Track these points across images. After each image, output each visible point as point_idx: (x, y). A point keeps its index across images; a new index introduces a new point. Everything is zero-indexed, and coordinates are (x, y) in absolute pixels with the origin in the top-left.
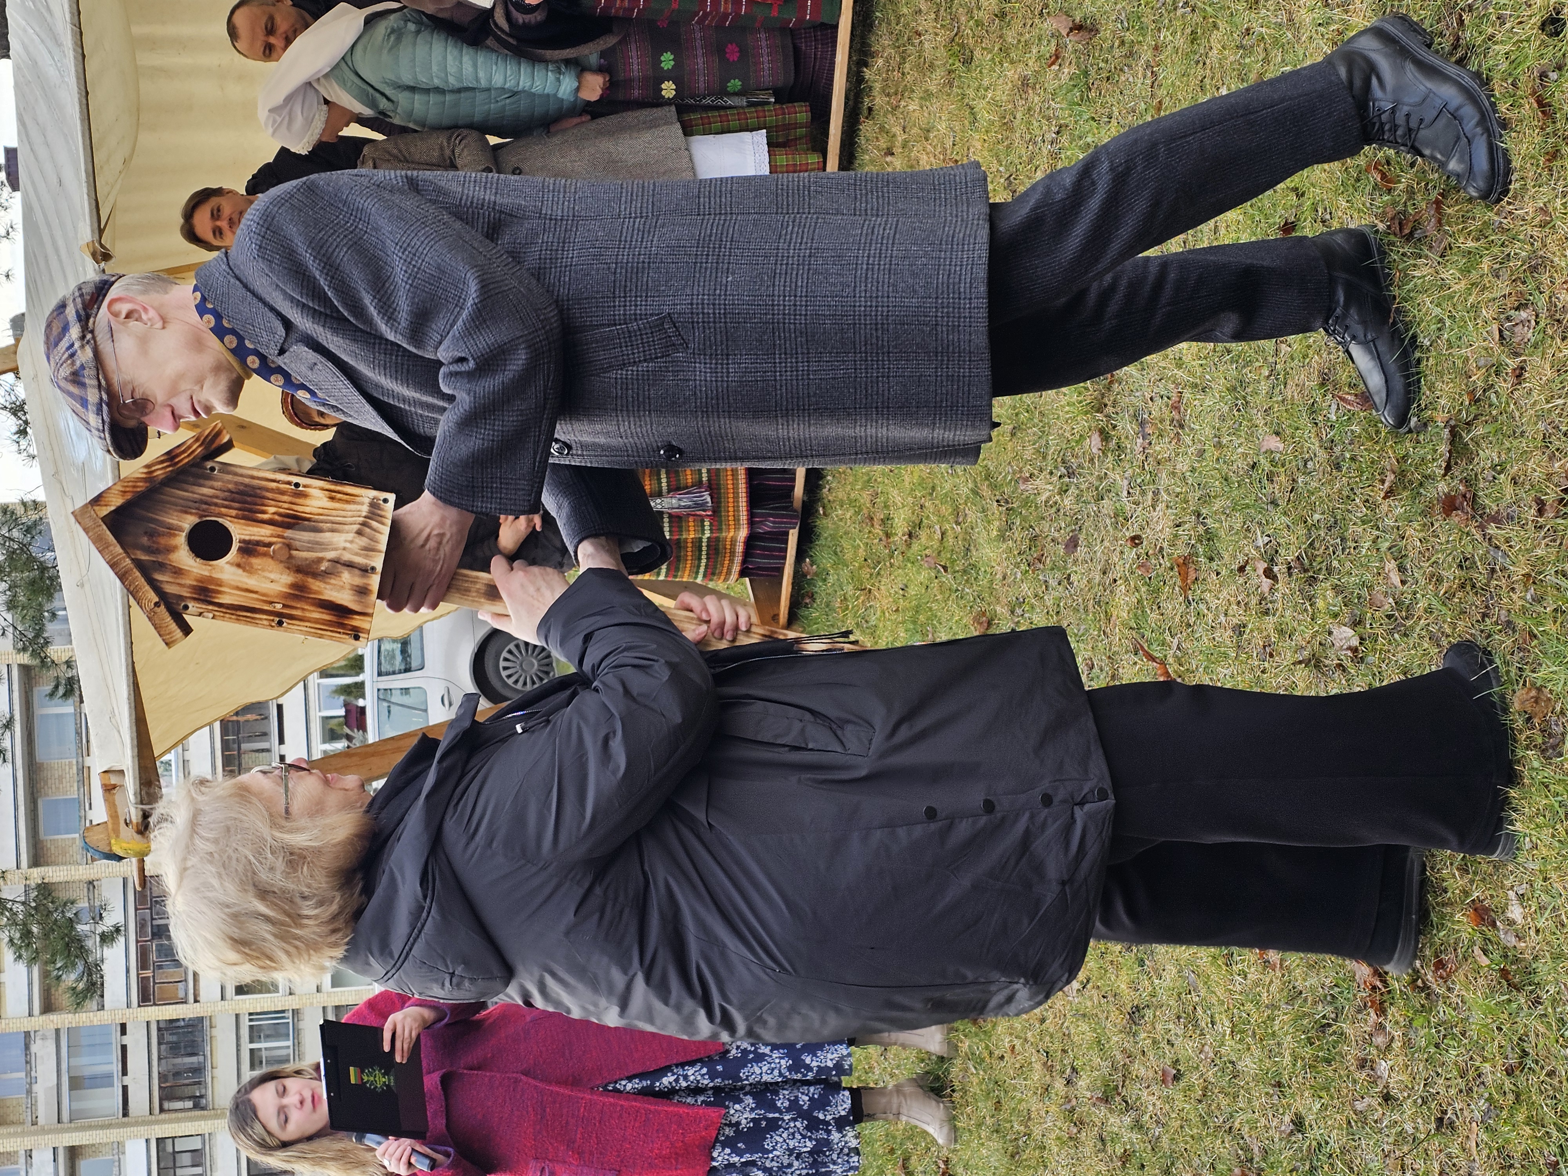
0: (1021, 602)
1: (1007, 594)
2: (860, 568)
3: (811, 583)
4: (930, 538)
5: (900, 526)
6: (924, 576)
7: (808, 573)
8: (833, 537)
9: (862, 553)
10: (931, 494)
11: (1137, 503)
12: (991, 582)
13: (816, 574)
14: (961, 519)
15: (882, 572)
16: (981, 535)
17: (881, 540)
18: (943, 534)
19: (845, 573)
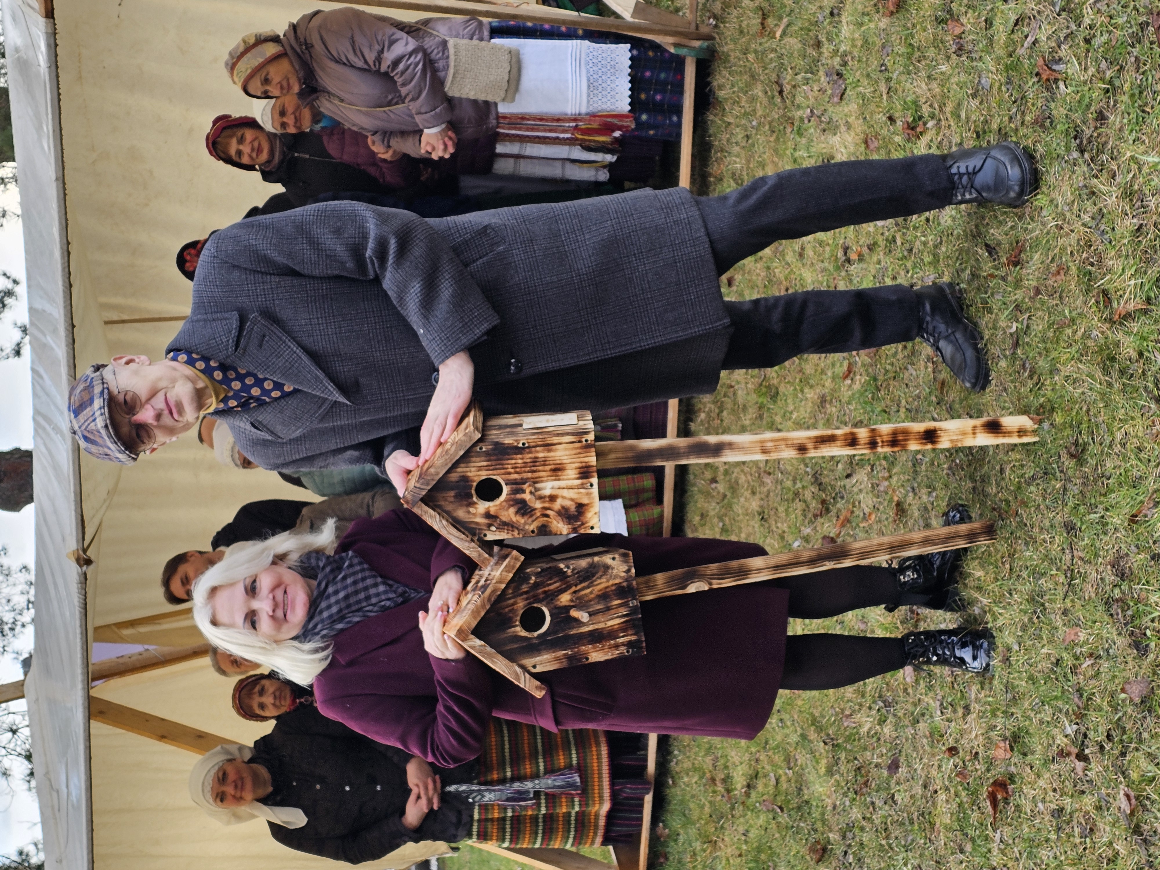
0: (850, 827)
1: (837, 822)
2: (706, 823)
3: (665, 844)
4: (766, 785)
5: (739, 782)
6: (762, 820)
7: (661, 836)
8: (682, 802)
9: (707, 810)
10: (765, 748)
11: (949, 720)
12: (823, 814)
13: (669, 836)
14: (792, 765)
15: (725, 826)
16: (811, 776)
17: (723, 796)
18: (777, 781)
19: (693, 831)
